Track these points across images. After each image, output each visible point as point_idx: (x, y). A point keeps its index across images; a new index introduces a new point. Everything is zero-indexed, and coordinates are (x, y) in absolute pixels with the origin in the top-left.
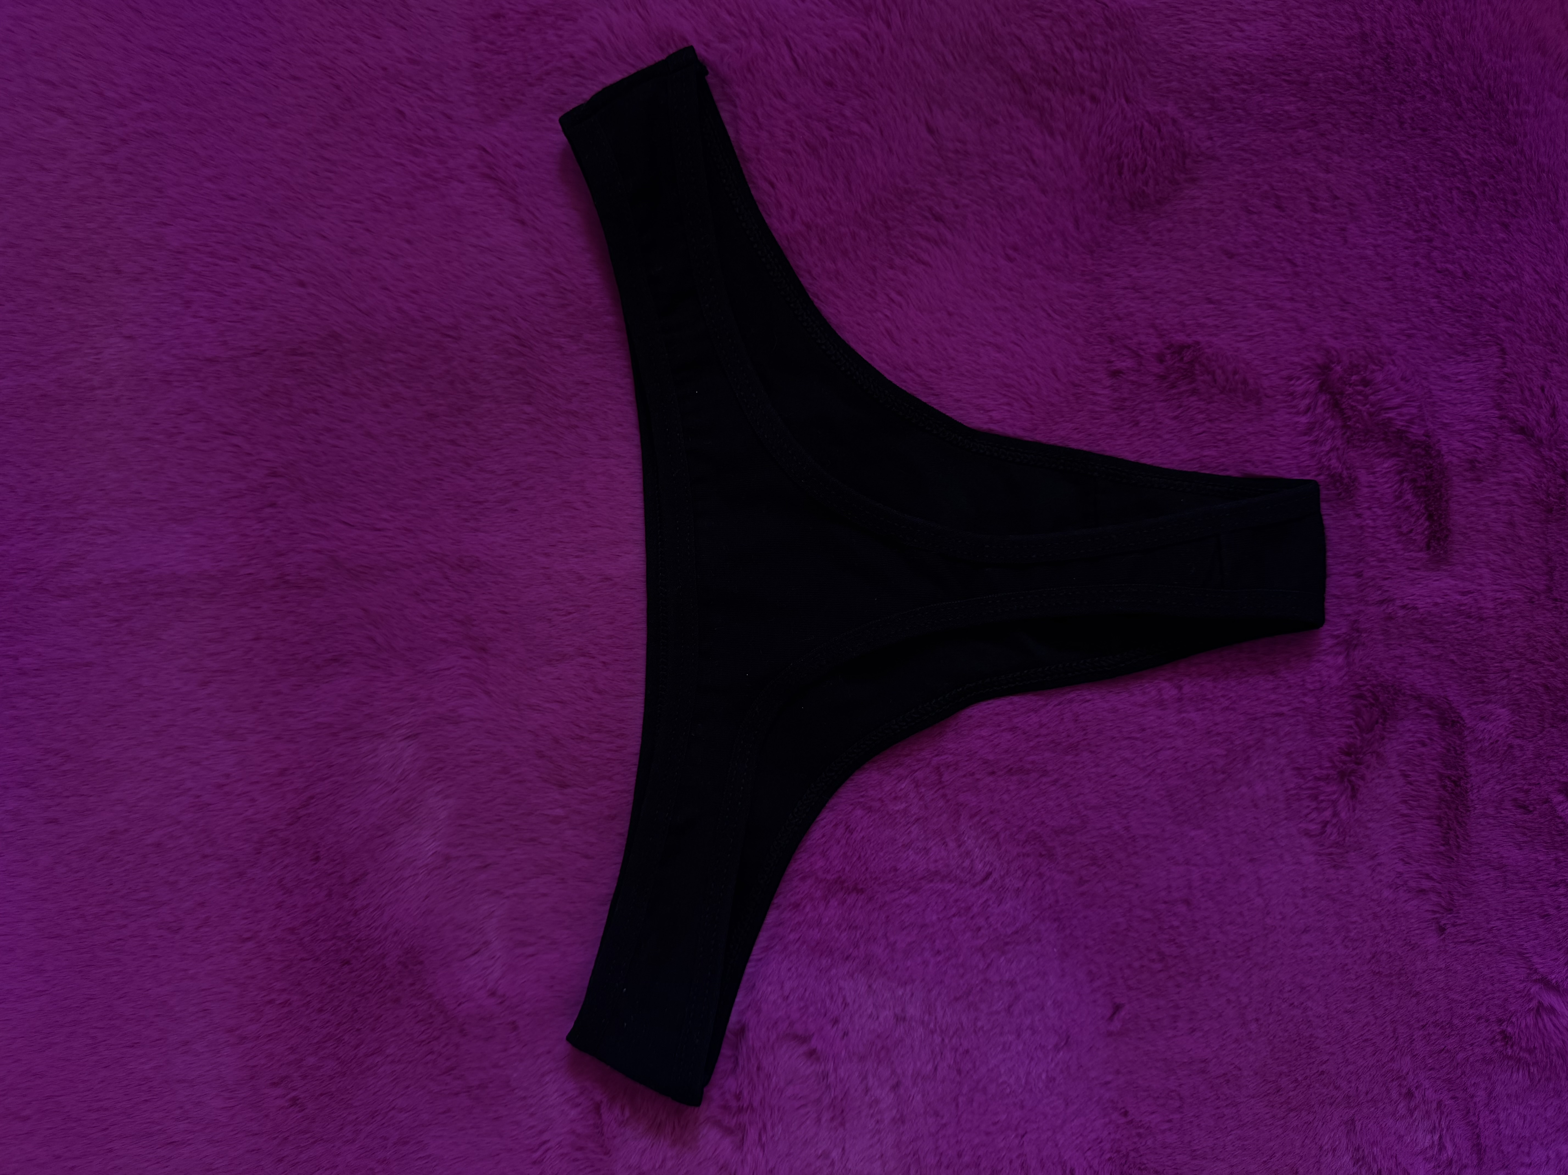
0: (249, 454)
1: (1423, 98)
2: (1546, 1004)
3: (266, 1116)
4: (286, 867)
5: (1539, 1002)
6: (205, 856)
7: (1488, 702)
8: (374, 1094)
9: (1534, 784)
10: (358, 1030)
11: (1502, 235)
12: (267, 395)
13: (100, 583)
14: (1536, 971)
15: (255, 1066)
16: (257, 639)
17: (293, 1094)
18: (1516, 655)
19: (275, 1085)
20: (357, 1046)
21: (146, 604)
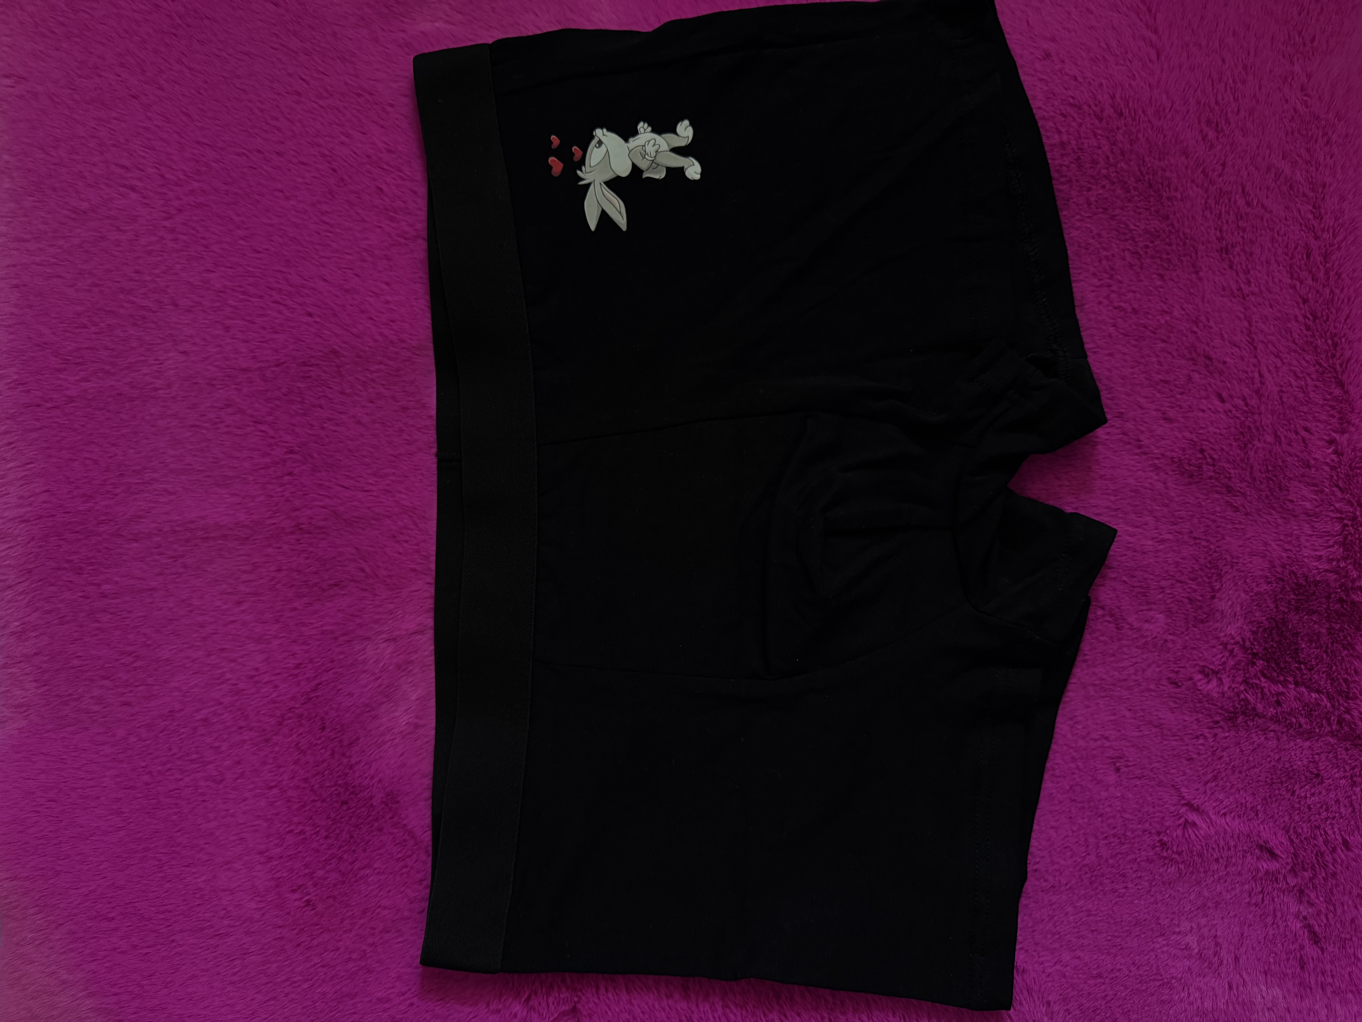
0: (274, 438)
1: (1104, 187)
2: (1190, 820)
3: (288, 913)
4: (301, 734)
5: (1186, 820)
6: (241, 728)
7: (1151, 610)
8: (366, 896)
9: (1183, 667)
10: (354, 851)
11: (1159, 283)
12: (285, 395)
13: (160, 531)
14: (1183, 798)
15: (279, 878)
16: (279, 570)
17: (306, 898)
18: (1169, 577)
19: (294, 891)
20: (354, 862)
21: (195, 546)
